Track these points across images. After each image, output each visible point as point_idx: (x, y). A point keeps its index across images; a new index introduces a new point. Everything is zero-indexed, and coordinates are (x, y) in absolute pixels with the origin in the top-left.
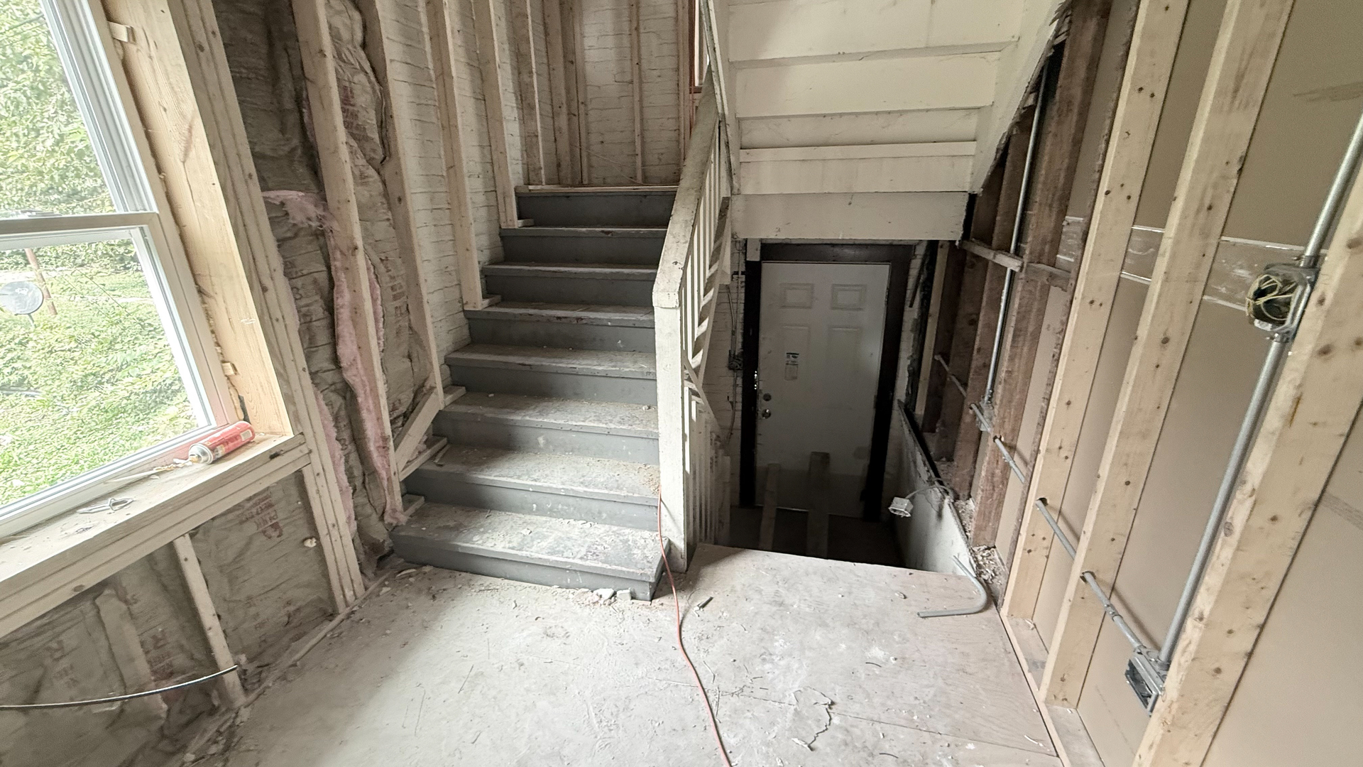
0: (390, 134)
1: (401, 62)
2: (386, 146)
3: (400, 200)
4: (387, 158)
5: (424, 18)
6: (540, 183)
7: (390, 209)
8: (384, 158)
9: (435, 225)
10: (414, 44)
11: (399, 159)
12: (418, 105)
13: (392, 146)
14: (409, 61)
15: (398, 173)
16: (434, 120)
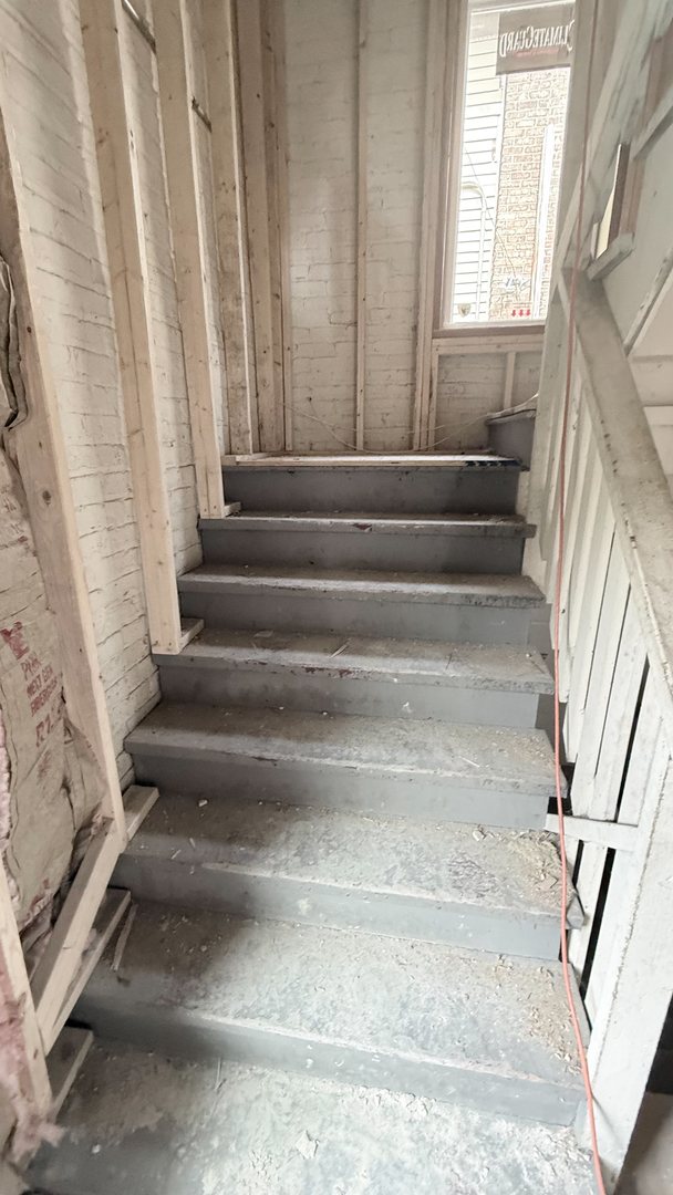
0: (26, 365)
1: (47, 237)
2: (18, 390)
3: (47, 496)
4: (21, 416)
5: (91, 171)
6: (246, 452)
7: (27, 516)
8: (13, 417)
9: (109, 529)
10: (72, 210)
11: (45, 416)
12: (80, 321)
13: (31, 391)
14: (65, 240)
15: (44, 444)
16: (108, 352)
